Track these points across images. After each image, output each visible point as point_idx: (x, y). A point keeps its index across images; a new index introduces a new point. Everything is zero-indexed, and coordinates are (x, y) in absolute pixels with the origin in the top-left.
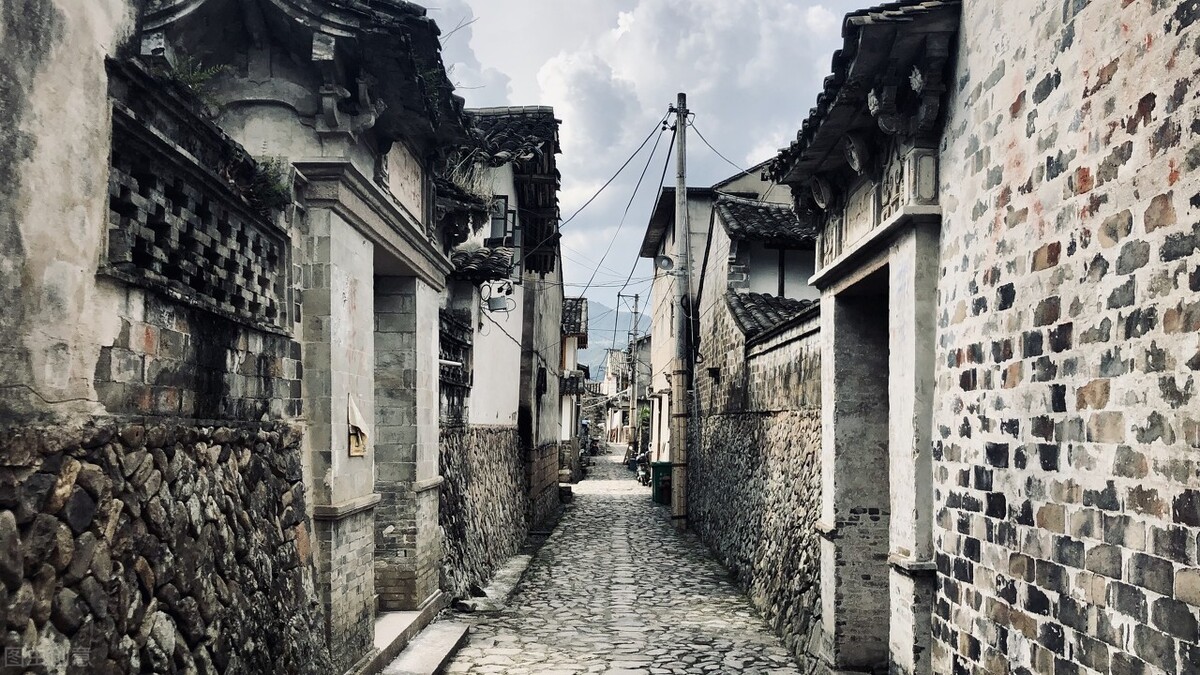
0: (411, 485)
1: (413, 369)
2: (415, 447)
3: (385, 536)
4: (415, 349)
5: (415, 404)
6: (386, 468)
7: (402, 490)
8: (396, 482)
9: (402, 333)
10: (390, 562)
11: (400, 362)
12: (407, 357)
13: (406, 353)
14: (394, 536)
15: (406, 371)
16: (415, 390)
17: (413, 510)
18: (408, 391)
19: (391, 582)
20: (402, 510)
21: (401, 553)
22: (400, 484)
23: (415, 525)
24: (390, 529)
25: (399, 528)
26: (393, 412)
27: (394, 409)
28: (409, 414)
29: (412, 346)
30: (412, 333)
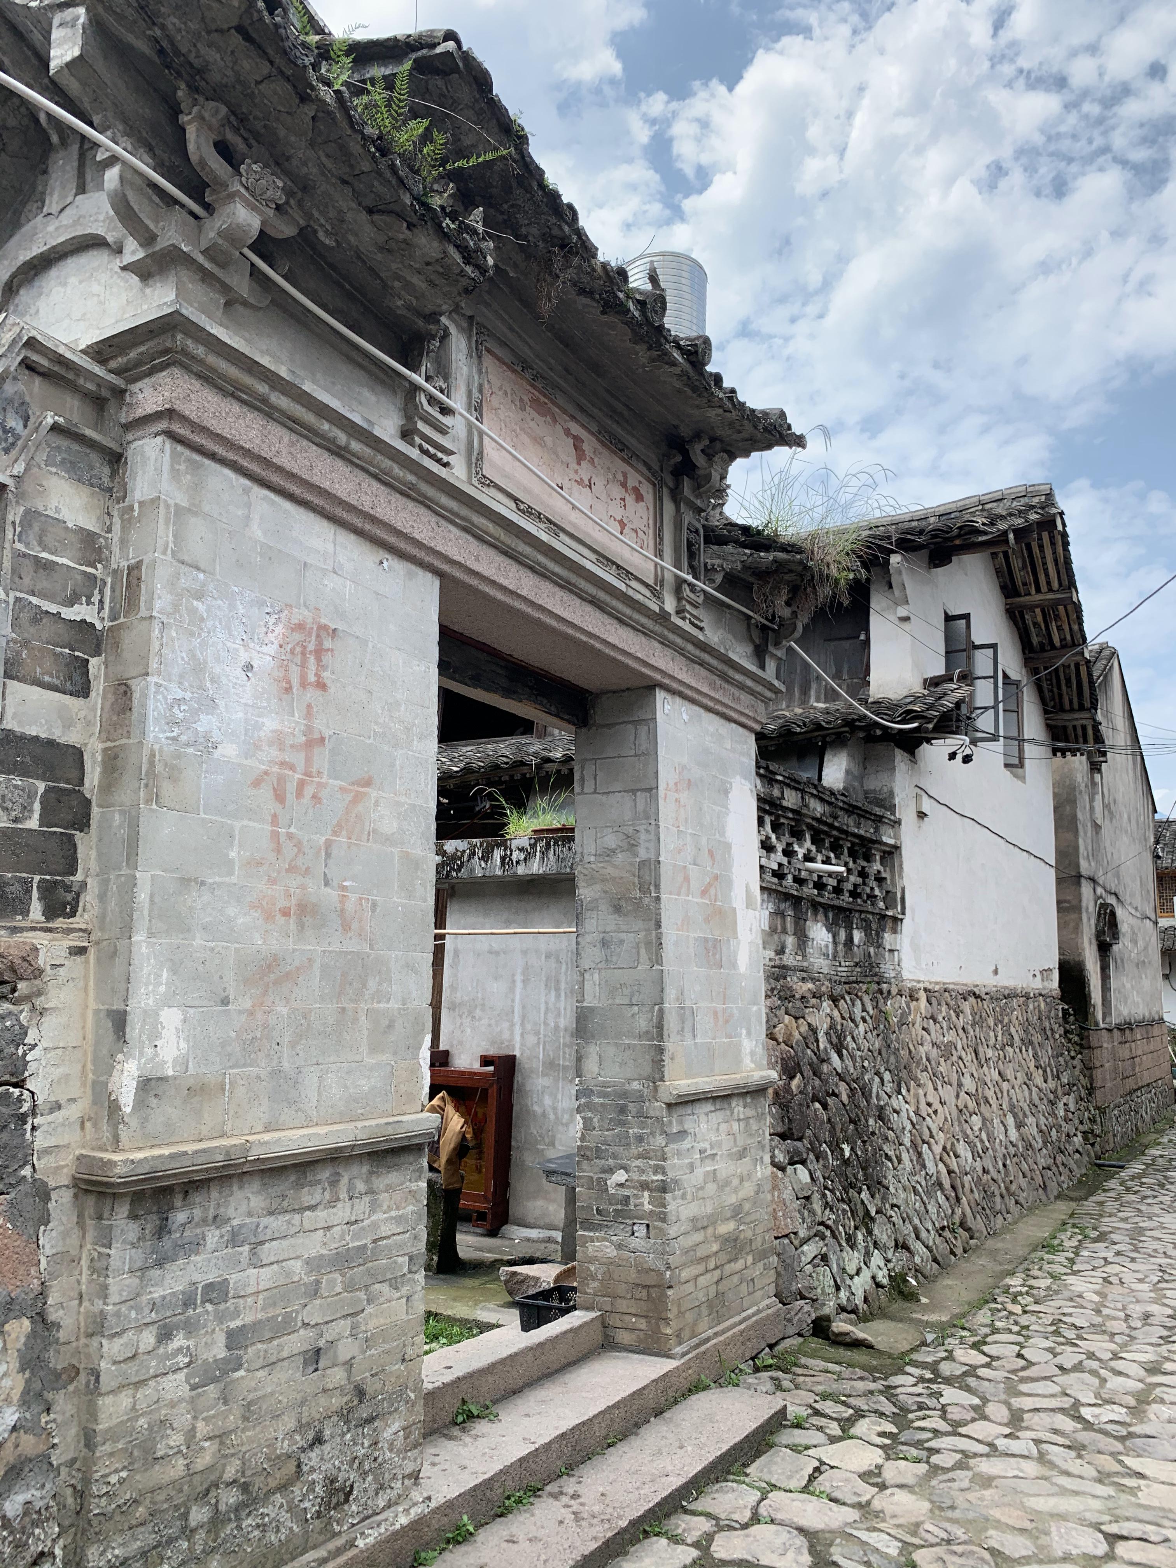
0: (656, 1088)
1: (653, 858)
2: (661, 1011)
3: (612, 1191)
4: (657, 820)
5: (658, 925)
6: (611, 1051)
7: (640, 1099)
8: (629, 1081)
9: (634, 792)
10: (619, 1246)
11: (632, 846)
12: (643, 836)
13: (641, 828)
14: (626, 1192)
15: (642, 863)
16: (658, 899)
17: (660, 1140)
18: (646, 901)
19: (622, 1289)
20: (640, 1139)
21: (641, 1231)
22: (636, 1085)
23: (664, 1173)
24: (620, 1176)
25: (635, 1176)
26: (622, 942)
27: (623, 936)
28: (648, 944)
29: (651, 816)
30: (652, 790)
